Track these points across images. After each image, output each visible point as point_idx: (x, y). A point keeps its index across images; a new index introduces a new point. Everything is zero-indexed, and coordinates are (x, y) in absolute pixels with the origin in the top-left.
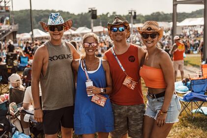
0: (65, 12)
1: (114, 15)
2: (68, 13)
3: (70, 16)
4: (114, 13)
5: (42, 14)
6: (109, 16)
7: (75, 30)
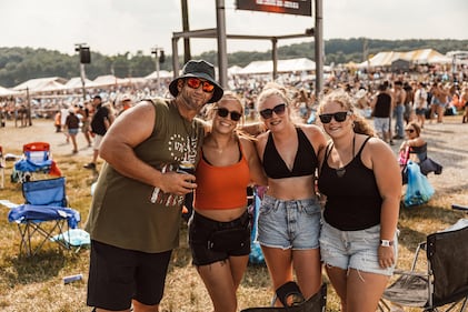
0: (50, 51)
1: (140, 55)
2: (56, 52)
3: (58, 57)
4: (140, 52)
5: (7, 55)
6: (130, 57)
7: (64, 83)
